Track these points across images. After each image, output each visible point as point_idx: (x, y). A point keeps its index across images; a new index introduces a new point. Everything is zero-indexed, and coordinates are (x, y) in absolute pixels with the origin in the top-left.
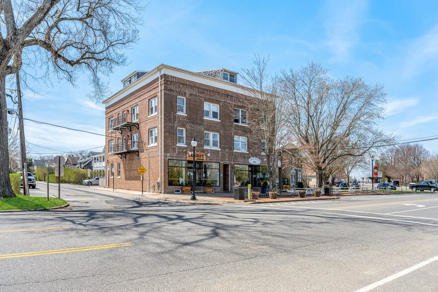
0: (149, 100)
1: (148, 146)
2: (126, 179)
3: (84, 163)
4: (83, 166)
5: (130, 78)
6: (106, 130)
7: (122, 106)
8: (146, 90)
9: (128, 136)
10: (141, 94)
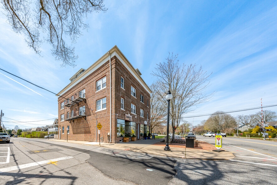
0: (96, 81)
1: (96, 112)
2: (74, 134)
3: (44, 129)
4: (44, 130)
5: (77, 75)
6: (59, 110)
7: (70, 93)
8: (93, 76)
9: (76, 109)
10: (87, 81)
